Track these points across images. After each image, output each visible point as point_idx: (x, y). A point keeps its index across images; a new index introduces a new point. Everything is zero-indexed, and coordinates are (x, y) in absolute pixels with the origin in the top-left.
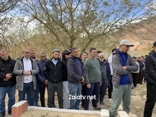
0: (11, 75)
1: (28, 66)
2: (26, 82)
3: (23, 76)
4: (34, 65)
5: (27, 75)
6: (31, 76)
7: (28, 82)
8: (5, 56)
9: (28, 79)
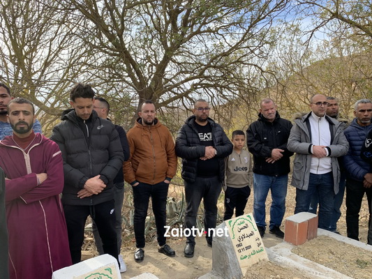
0: (281, 152)
1: (321, 134)
2: (314, 172)
3: (309, 157)
4: (337, 134)
5: (319, 156)
6: (328, 160)
7: (320, 173)
8: (270, 111)
9: (321, 166)
